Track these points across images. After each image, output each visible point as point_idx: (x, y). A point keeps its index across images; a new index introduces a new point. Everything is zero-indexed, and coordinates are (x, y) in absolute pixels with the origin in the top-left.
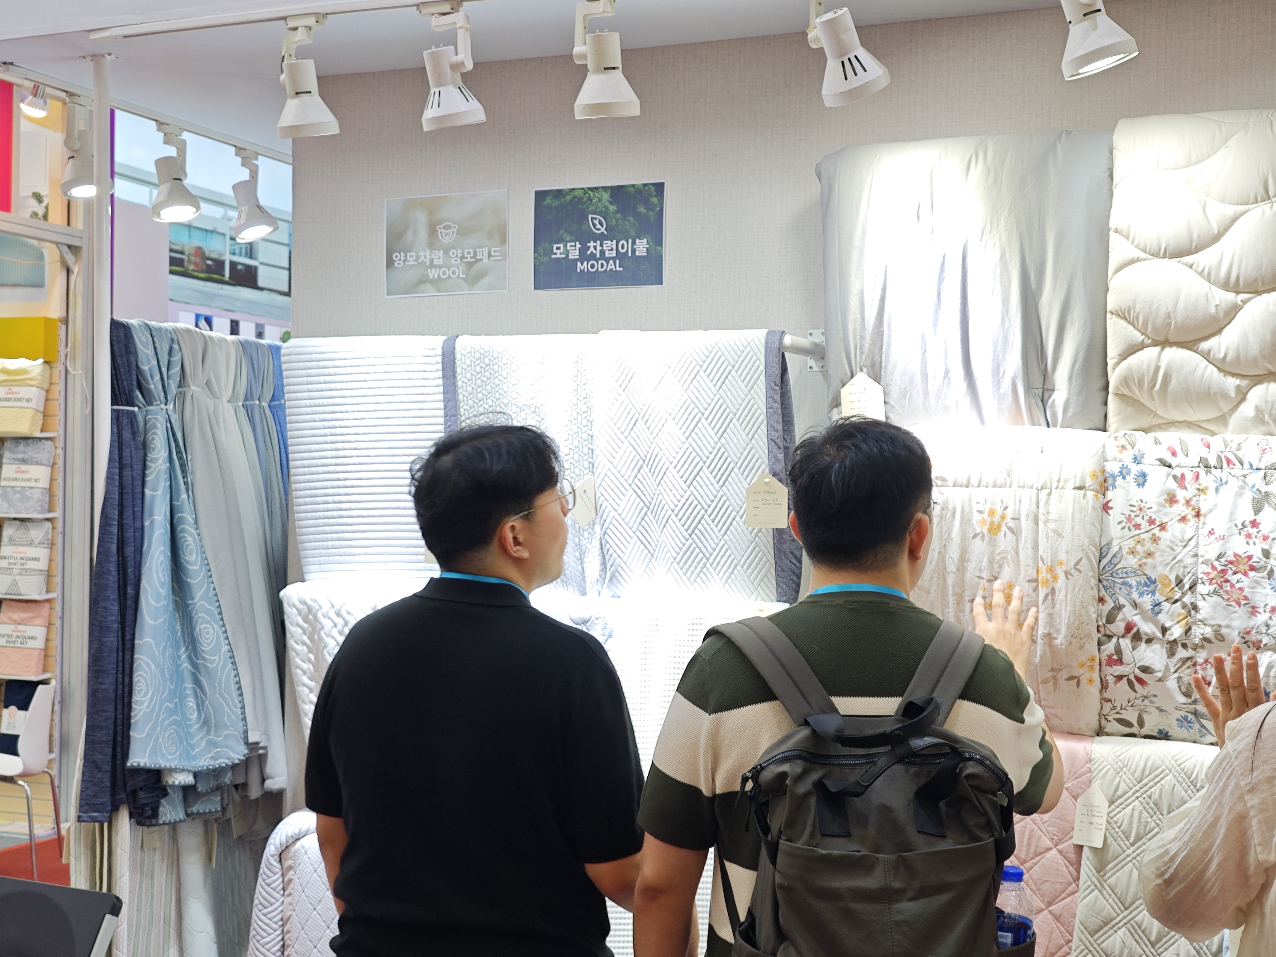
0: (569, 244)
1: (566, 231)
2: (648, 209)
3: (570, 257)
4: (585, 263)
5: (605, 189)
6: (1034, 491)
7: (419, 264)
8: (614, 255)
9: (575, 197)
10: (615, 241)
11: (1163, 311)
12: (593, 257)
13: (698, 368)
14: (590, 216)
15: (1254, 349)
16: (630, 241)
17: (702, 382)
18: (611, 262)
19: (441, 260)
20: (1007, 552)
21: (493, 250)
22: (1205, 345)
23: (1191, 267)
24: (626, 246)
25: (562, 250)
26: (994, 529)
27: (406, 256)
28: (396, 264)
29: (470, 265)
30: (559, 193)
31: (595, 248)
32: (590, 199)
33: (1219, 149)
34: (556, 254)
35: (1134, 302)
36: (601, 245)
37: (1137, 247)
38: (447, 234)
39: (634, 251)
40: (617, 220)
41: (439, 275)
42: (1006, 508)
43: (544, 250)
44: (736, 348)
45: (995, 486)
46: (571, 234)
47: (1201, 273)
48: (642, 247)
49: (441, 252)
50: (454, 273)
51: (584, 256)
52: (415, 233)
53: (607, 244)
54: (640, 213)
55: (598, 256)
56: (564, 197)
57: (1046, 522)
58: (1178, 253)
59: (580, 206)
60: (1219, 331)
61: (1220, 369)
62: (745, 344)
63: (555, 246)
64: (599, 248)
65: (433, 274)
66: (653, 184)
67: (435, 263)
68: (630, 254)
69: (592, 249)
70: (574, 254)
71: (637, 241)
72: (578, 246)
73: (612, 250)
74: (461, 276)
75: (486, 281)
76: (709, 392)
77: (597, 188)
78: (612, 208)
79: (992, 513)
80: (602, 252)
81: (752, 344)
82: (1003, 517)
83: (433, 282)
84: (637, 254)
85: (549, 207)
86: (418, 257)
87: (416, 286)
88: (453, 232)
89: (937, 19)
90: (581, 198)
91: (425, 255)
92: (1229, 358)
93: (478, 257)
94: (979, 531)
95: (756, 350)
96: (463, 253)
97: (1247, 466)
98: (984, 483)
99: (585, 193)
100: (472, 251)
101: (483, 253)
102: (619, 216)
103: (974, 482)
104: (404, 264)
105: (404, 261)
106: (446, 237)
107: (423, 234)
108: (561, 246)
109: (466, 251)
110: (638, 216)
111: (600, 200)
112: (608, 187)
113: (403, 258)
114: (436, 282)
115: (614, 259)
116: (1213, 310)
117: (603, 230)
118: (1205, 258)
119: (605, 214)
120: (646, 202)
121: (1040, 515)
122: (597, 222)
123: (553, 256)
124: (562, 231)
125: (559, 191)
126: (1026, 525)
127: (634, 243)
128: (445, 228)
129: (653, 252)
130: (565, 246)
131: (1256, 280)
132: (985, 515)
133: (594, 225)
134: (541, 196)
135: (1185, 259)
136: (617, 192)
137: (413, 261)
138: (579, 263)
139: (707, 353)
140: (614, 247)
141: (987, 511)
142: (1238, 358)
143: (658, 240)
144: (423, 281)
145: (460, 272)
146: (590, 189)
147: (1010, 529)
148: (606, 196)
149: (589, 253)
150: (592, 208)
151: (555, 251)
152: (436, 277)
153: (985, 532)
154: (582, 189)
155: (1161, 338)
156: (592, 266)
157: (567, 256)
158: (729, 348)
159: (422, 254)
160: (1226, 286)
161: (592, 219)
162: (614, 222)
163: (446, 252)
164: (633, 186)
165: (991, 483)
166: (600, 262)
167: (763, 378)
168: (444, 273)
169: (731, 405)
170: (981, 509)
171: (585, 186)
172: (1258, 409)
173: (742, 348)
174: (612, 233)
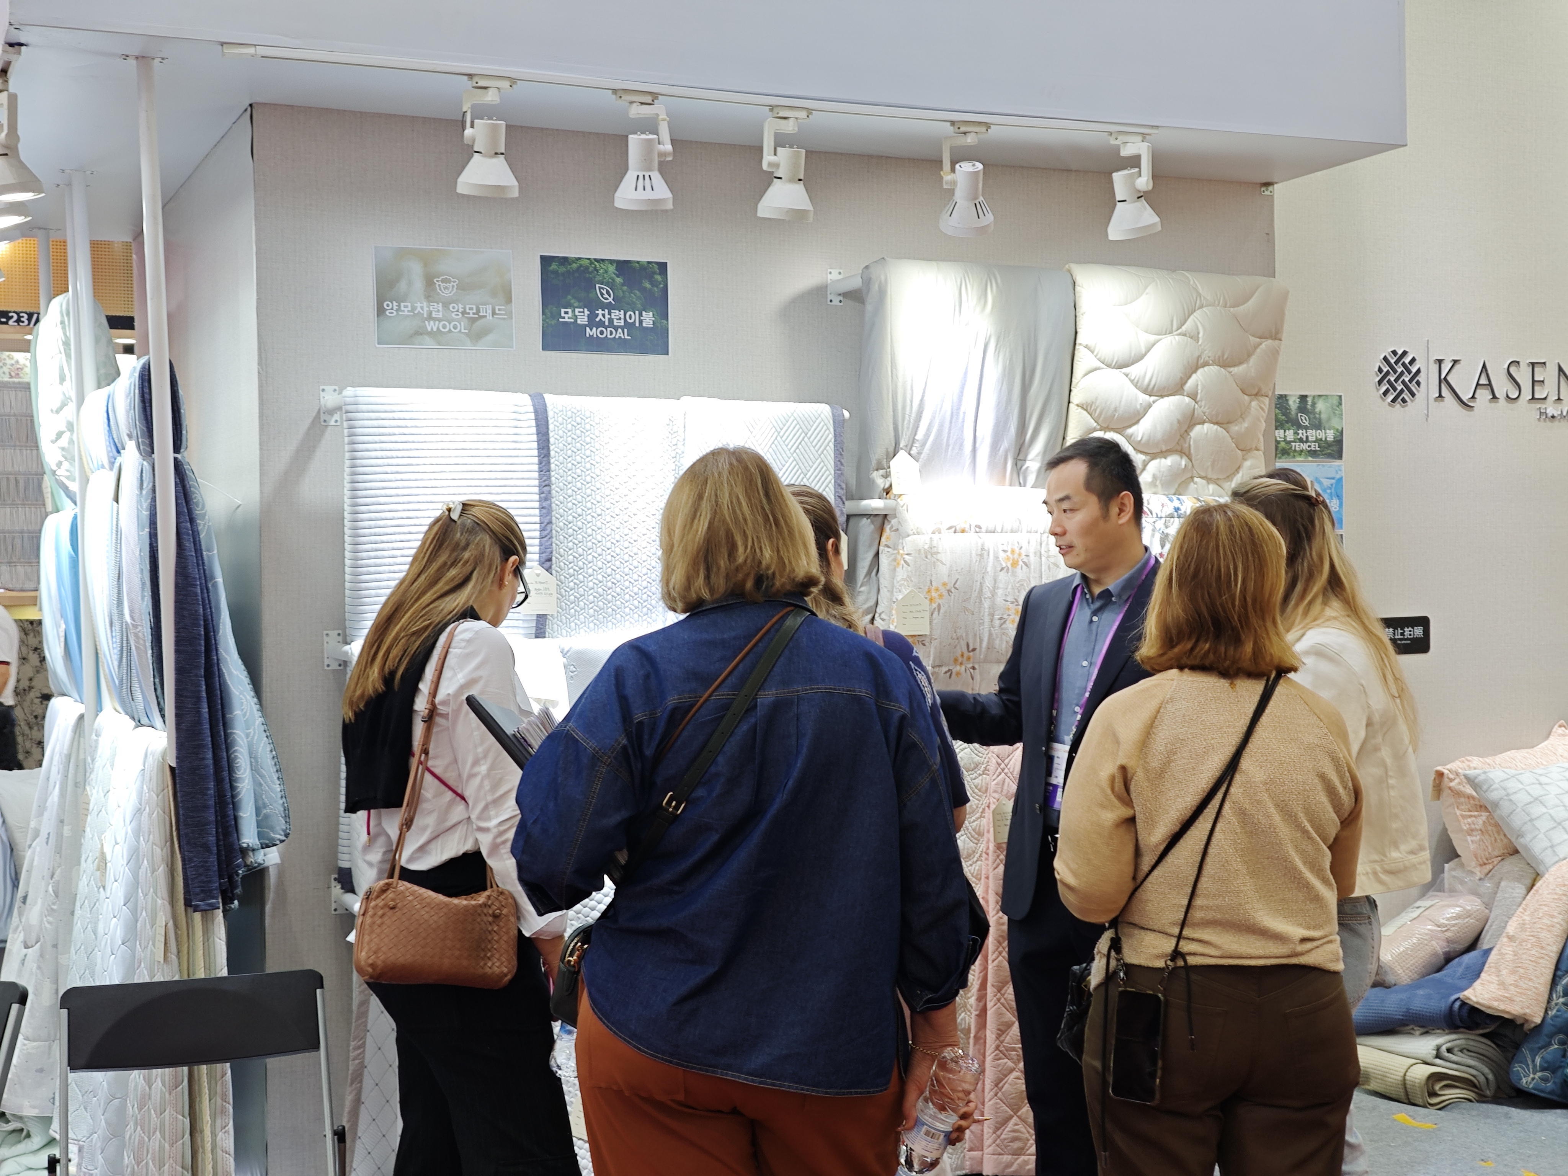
0: (577, 310)
1: (574, 298)
2: (653, 286)
3: (579, 322)
4: (594, 329)
5: (611, 262)
6: (1039, 535)
7: (415, 315)
8: (622, 324)
9: (581, 266)
10: (622, 312)
11: (1113, 406)
12: (601, 324)
13: (776, 433)
14: (597, 286)
15: (1159, 436)
16: (637, 312)
17: (779, 447)
18: (620, 330)
19: (441, 313)
20: (1024, 580)
21: (497, 308)
22: (1130, 431)
23: (1127, 375)
24: (633, 317)
25: (570, 315)
26: (1015, 564)
27: (399, 306)
28: (387, 313)
29: (473, 321)
30: (564, 260)
31: (604, 315)
32: (596, 269)
33: (1142, 294)
34: (564, 318)
35: (1097, 399)
36: (610, 314)
37: (1099, 359)
38: (446, 288)
39: (641, 322)
40: (623, 292)
41: (438, 328)
42: (1021, 548)
43: (551, 313)
44: (809, 419)
45: (1012, 532)
46: (579, 300)
47: (1132, 381)
48: (648, 318)
49: (440, 305)
50: (455, 328)
51: (593, 322)
52: (410, 283)
53: (615, 313)
54: (645, 288)
55: (607, 323)
56: (570, 264)
57: (1048, 557)
58: (1121, 366)
59: (587, 275)
60: (1137, 422)
61: (1135, 449)
62: (817, 416)
63: (563, 310)
64: (607, 316)
65: (431, 326)
66: (657, 263)
67: (434, 315)
68: (637, 325)
69: (600, 317)
70: (583, 320)
71: (644, 313)
72: (587, 312)
73: (620, 319)
74: (463, 331)
75: (490, 337)
76: (784, 455)
77: (603, 260)
78: (619, 280)
79: (1013, 551)
80: (611, 321)
81: (822, 416)
82: (1020, 555)
83: (430, 334)
84: (644, 325)
85: (555, 272)
86: (414, 308)
87: (411, 336)
88: (453, 286)
89: (887, 157)
90: (587, 268)
91: (423, 307)
92: (1143, 441)
93: (481, 314)
94: (1004, 565)
95: (826, 421)
96: (465, 308)
97: (1155, 515)
98: (1005, 530)
99: (591, 263)
100: (474, 307)
101: (487, 310)
102: (625, 288)
103: (999, 529)
104: (398, 314)
105: (397, 310)
106: (446, 291)
107: (419, 285)
108: (570, 310)
109: (468, 307)
110: (643, 290)
111: (606, 272)
112: (614, 260)
113: (395, 308)
114: (435, 335)
115: (622, 328)
116: (1138, 407)
117: (611, 299)
118: (1135, 370)
119: (612, 285)
120: (650, 278)
121: (1043, 552)
122: (604, 292)
123: (561, 320)
124: (569, 297)
125: (565, 259)
126: (1033, 559)
127: (641, 315)
128: (444, 281)
129: (659, 325)
130: (573, 311)
131: (1164, 388)
132: (1009, 553)
133: (602, 294)
134: (546, 261)
135: (1124, 370)
136: (623, 266)
137: (409, 311)
138: (588, 329)
139: (784, 422)
140: (622, 316)
141: (1010, 550)
142: (1148, 441)
143: (663, 314)
144: (420, 332)
145: (462, 326)
146: (596, 260)
147: (1025, 563)
148: (612, 269)
149: (597, 320)
150: (598, 278)
151: (563, 315)
152: (435, 329)
153: (1009, 566)
154: (589, 259)
155: (1105, 426)
156: (602, 333)
157: (576, 321)
158: (803, 419)
159: (419, 305)
160: (1145, 391)
161: (600, 288)
162: (621, 294)
163: (446, 305)
164: (638, 262)
165: (1009, 529)
166: (609, 329)
167: (832, 445)
168: (444, 327)
169: (802, 467)
170: (1005, 549)
171: (593, 257)
172: (1155, 477)
173: (814, 419)
174: (619, 304)
